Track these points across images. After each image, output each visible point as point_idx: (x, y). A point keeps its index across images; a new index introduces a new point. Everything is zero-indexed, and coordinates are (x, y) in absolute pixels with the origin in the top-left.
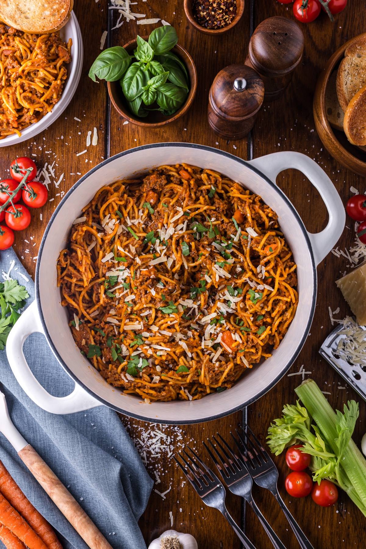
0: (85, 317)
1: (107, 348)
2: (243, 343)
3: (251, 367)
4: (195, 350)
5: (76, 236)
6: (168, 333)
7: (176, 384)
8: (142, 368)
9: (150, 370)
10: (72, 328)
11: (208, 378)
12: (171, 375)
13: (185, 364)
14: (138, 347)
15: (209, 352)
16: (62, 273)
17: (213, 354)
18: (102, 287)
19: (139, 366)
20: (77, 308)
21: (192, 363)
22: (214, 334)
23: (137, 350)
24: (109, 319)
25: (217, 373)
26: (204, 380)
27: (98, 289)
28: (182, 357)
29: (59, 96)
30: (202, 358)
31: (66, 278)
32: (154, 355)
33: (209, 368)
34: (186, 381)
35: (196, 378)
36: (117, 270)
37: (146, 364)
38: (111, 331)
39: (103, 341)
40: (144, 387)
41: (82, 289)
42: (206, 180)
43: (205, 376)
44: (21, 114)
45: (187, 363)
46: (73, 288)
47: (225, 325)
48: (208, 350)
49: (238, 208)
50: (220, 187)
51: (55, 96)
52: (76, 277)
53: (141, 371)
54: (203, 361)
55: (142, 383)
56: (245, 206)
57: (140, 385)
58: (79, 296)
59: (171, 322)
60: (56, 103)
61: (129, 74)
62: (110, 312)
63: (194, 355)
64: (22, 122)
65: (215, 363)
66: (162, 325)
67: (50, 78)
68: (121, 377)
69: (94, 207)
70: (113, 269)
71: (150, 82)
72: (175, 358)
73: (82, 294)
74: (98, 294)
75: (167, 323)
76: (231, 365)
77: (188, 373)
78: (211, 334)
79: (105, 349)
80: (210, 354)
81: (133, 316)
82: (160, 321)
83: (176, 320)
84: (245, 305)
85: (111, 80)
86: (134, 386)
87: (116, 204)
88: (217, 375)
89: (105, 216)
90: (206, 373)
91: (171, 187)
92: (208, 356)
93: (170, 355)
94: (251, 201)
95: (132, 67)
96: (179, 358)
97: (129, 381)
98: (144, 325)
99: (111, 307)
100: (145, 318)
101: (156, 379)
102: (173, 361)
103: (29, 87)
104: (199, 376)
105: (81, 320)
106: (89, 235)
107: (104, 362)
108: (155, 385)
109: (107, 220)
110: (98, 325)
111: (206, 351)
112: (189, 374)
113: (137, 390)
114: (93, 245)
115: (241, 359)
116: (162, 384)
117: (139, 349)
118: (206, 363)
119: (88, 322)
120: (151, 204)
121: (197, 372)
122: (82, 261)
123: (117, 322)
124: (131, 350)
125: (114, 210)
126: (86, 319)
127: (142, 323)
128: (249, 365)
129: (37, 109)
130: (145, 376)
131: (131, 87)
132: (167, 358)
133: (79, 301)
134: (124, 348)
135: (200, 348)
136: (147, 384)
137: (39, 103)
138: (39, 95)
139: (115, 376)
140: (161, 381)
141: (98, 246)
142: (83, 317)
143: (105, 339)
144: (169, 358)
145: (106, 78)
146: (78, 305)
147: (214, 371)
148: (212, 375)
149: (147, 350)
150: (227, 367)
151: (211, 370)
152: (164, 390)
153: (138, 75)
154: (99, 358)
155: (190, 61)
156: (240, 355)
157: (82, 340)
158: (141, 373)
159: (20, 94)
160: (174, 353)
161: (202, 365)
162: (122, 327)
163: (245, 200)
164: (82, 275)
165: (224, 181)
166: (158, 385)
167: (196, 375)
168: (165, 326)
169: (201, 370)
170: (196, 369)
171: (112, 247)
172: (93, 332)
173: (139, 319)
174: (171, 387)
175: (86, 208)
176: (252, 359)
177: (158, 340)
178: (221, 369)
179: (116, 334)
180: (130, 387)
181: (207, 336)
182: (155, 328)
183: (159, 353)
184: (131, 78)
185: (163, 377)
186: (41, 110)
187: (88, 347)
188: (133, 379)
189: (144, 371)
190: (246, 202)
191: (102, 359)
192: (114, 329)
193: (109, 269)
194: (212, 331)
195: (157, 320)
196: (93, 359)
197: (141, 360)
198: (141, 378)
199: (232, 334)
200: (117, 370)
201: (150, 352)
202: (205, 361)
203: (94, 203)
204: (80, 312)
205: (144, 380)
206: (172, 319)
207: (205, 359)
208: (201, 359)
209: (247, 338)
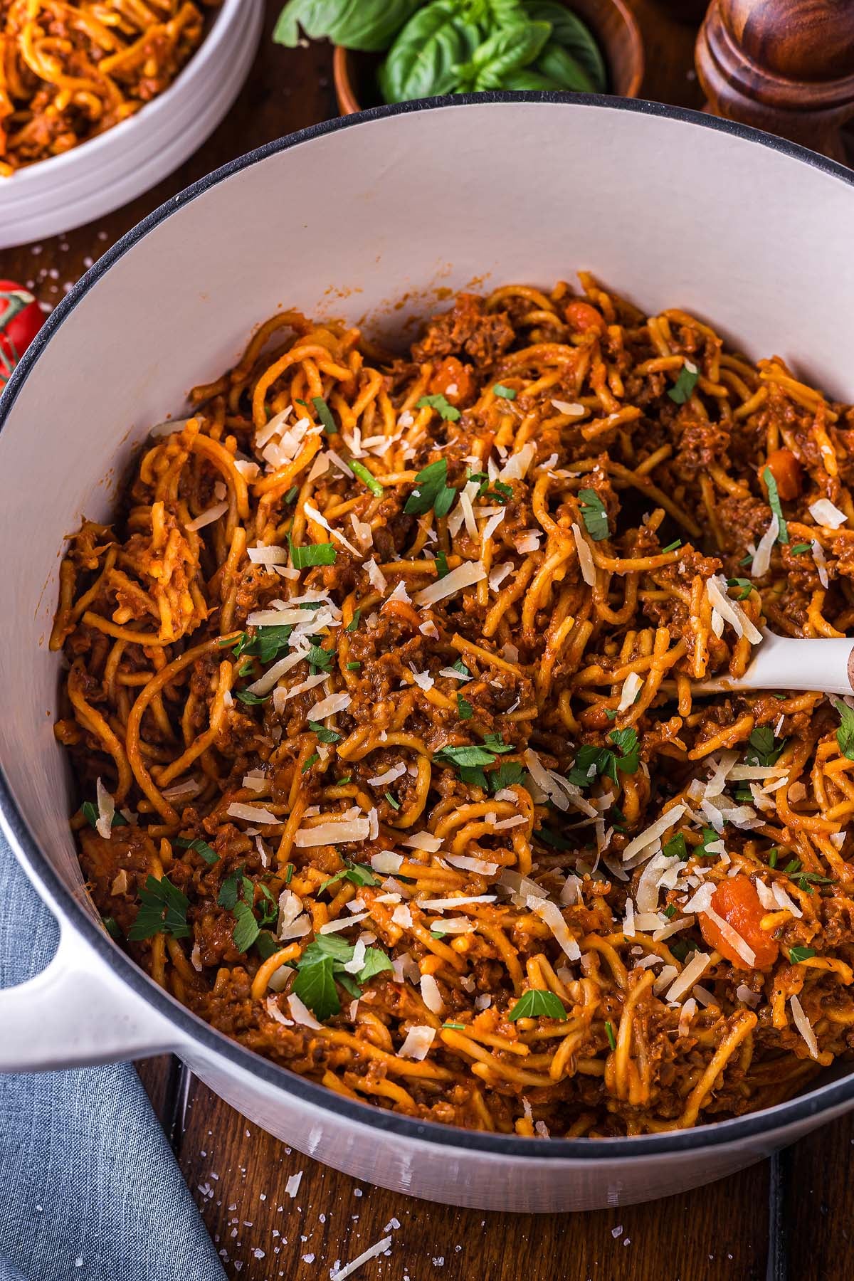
0: (144, 797)
1: (216, 916)
2: (806, 922)
3: (827, 1060)
4: (595, 941)
5: (155, 460)
6: (482, 865)
7: (502, 1080)
8: (364, 977)
9: (397, 996)
10: (82, 833)
11: (645, 1066)
12: (486, 1031)
13: (549, 987)
14: (353, 897)
15: (652, 959)
16: (76, 599)
17: (670, 971)
18: (226, 666)
19: (350, 968)
20: (117, 750)
21: (582, 987)
22: (681, 893)
23: (346, 913)
24: (236, 810)
25: (686, 1049)
26: (627, 1072)
27: (210, 676)
28: (541, 958)
29: (167, 79)
30: (621, 980)
31: (90, 618)
32: (419, 932)
33: (652, 1022)
34: (545, 1072)
35: (590, 1067)
36: (296, 607)
37: (381, 963)
38: (243, 854)
39: (202, 889)
40: (362, 1067)
41: (147, 677)
42: (666, 341)
43: (633, 1056)
44: (22, 116)
45: (557, 985)
46: (110, 671)
47: (726, 860)
48: (647, 951)
49: (781, 443)
50: (714, 373)
51: (150, 68)
52: (131, 603)
53: (356, 993)
54: (626, 992)
55: (353, 1051)
56: (810, 426)
57: (344, 1054)
58: (131, 706)
59: (500, 818)
60: (155, 96)
61: (413, 31)
62: (248, 782)
63: (588, 964)
64: (24, 144)
65: (678, 1005)
66: (462, 826)
67: (141, 17)
68: (264, 1013)
69: (235, 396)
70: (277, 603)
71: (481, 53)
72: (509, 955)
73: (146, 694)
74: (206, 696)
75: (482, 819)
76: (745, 1025)
77: (561, 1030)
78: (663, 891)
79: (208, 920)
80: (657, 969)
81: (337, 792)
82: (453, 810)
83: (519, 811)
84: (810, 790)
85: (349, 42)
86: (320, 1059)
87: (322, 374)
88: (685, 1058)
89: (270, 416)
90: (639, 1042)
91: (530, 359)
92: (649, 977)
93: (488, 941)
94: (834, 417)
95: (424, 12)
96: (522, 958)
97: (296, 1028)
98: (382, 822)
99: (253, 759)
100: (388, 796)
101: (420, 1044)
102: (498, 975)
103: (67, 23)
104: (604, 1055)
105: (125, 812)
106: (204, 477)
107: (199, 968)
108: (408, 1069)
109: (278, 425)
110: (191, 826)
111: (640, 957)
112: (559, 1040)
113: (330, 1079)
114: (212, 516)
115: (788, 1004)
116: (443, 1073)
117: (355, 906)
118: (642, 998)
119: (154, 817)
120: (448, 398)
121: (602, 1034)
122: (164, 549)
123: (270, 819)
124: (318, 909)
125: (310, 394)
126: (143, 807)
127: (373, 813)
128: (820, 1050)
129: (83, 98)
130: (369, 1019)
131: (418, 69)
132: (474, 947)
133: (125, 727)
134: (290, 904)
135: (615, 939)
136: (376, 1053)
137: (93, 79)
138: (97, 54)
139: (238, 1008)
140: (439, 1055)
141: (233, 520)
142: (135, 794)
143: (211, 879)
144: (485, 949)
145: (334, 33)
146: (122, 740)
147: (673, 1039)
148: (665, 1054)
149: (388, 909)
150: (730, 1031)
151: (660, 1030)
152: (448, 1100)
153: (444, 37)
154: (176, 950)
155: (620, 19)
156: (787, 989)
157: (115, 874)
158: (354, 1007)
159: (34, 40)
160: (508, 932)
161: (621, 1005)
162: (287, 836)
163: (811, 407)
164: (155, 599)
165: (728, 359)
166: (425, 1070)
167: (593, 1043)
168: (472, 830)
169: (618, 1027)
170: (597, 1018)
171: (283, 529)
172: (166, 847)
173: (362, 798)
174: (477, 1096)
175: (208, 392)
176: (832, 1024)
177: (438, 879)
178: (705, 1036)
179: (264, 864)
180: (302, 1056)
181: (645, 895)
182: (427, 843)
183: (441, 927)
184: (419, 44)
185: (449, 1037)
186: (95, 106)
187: (139, 902)
188: (316, 1026)
189: (369, 996)
190: (813, 416)
191: (188, 955)
192: (255, 849)
193: (263, 600)
194: (670, 881)
195: (441, 807)
196: (149, 950)
197: (360, 948)
198: (351, 1028)
199: (760, 883)
200: (251, 983)
201: (403, 918)
202: (635, 994)
203: (238, 378)
204: (124, 775)
205: (365, 1037)
206: (503, 807)
207: (637, 986)
208: (616, 985)
209: (823, 907)
